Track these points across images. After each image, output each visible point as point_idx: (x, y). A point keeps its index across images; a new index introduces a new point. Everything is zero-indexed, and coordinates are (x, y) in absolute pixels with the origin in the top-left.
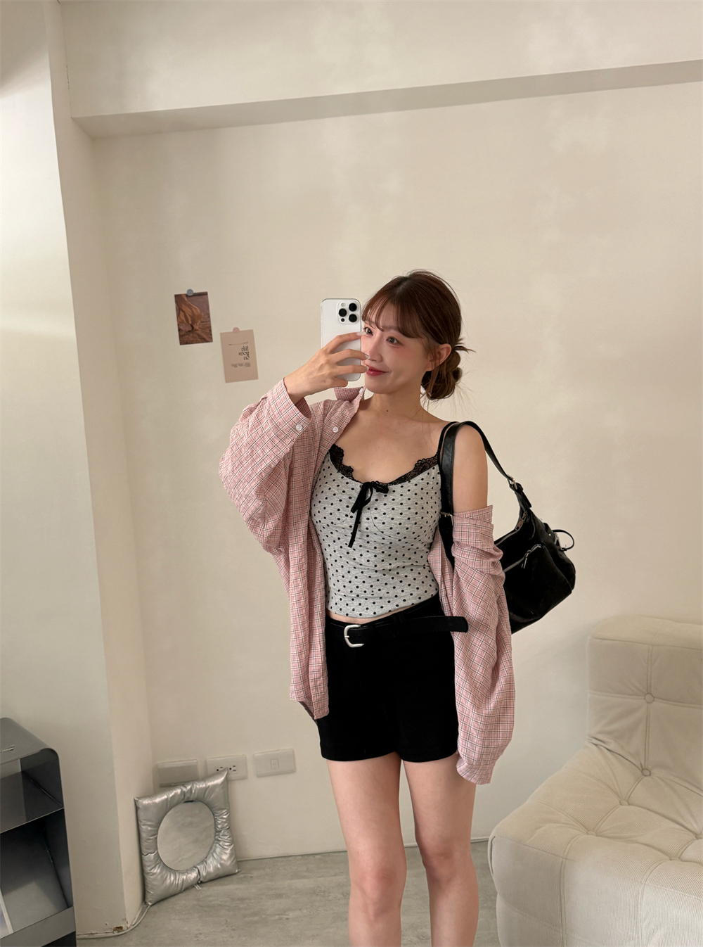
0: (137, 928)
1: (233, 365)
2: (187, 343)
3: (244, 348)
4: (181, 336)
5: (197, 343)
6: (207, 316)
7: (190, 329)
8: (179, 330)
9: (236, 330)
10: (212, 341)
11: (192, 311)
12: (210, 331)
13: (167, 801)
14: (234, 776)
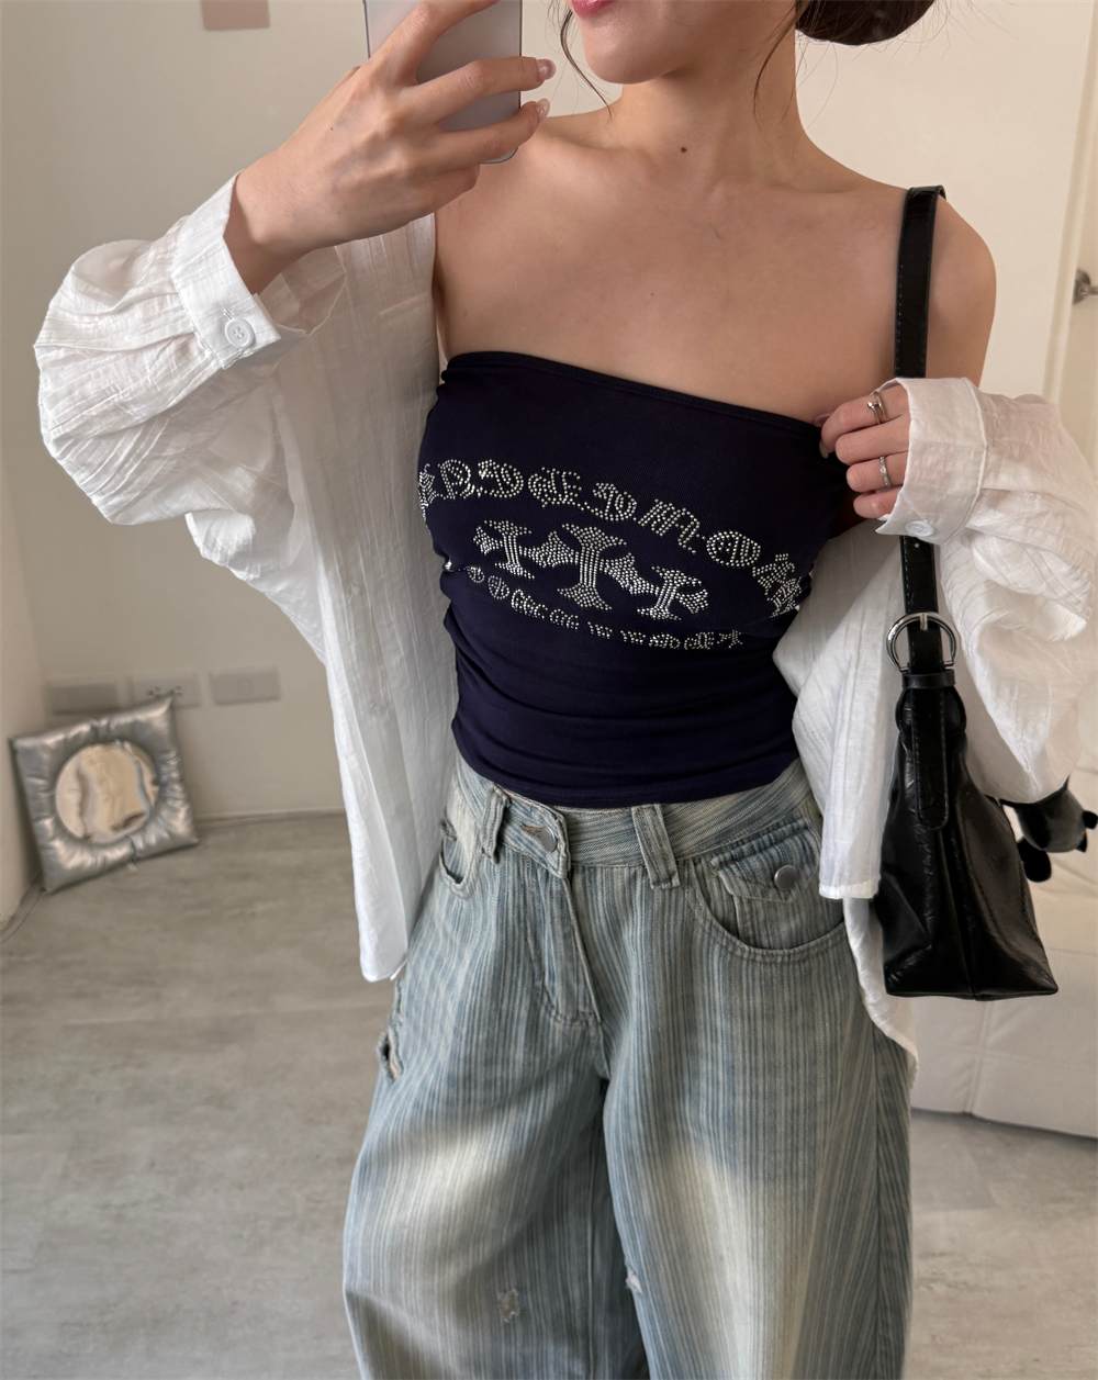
13: (65, 741)
14: (180, 701)
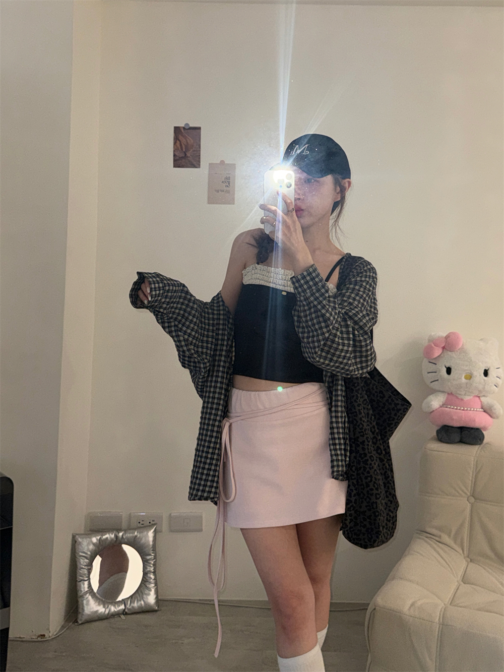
0: (57, 638)
1: (216, 191)
2: (179, 167)
3: (226, 178)
4: (175, 161)
5: (187, 167)
6: (198, 147)
7: (184, 155)
8: (174, 155)
9: (222, 162)
10: (199, 167)
11: (186, 140)
12: (200, 158)
13: (100, 541)
14: (158, 528)
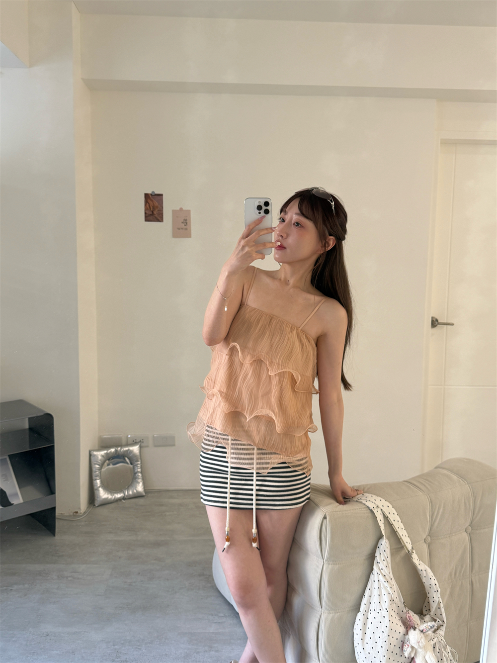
1: (177, 229)
2: (149, 221)
3: (185, 220)
4: (146, 217)
6: (161, 207)
7: (152, 213)
8: (145, 213)
9: (181, 209)
11: (153, 203)
12: (163, 215)
13: (107, 454)
14: (143, 445)
